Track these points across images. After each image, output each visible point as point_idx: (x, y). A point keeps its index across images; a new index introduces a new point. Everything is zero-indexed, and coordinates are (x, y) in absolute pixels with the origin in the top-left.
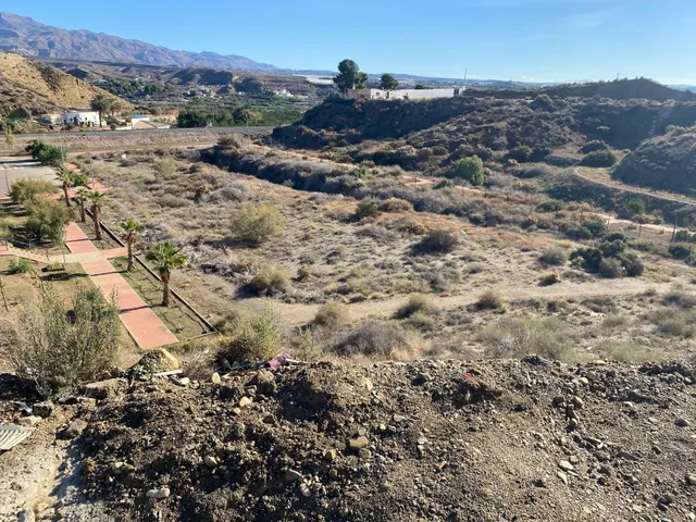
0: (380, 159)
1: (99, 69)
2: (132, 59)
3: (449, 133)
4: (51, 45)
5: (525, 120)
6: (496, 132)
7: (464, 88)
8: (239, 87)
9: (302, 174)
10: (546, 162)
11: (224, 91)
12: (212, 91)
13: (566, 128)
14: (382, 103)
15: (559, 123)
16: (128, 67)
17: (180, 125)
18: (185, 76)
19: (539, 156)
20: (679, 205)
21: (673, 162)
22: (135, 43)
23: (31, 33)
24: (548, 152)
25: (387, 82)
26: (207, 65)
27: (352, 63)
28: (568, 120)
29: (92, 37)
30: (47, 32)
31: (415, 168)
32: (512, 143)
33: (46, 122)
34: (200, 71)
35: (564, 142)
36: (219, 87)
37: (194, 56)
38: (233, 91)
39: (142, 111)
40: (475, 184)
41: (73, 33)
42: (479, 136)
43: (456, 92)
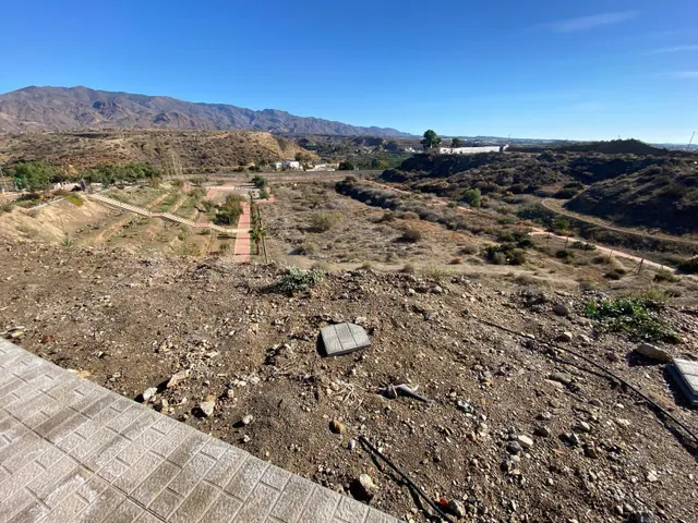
0: (426, 189)
1: (316, 139)
2: (334, 133)
3: (474, 174)
4: (295, 126)
5: (529, 167)
6: (506, 174)
7: (507, 146)
8: (385, 147)
9: (377, 197)
10: (534, 194)
11: (377, 149)
12: (370, 150)
13: (559, 173)
14: (446, 156)
15: (555, 169)
16: (330, 137)
17: (340, 169)
18: (358, 141)
19: (530, 191)
20: (593, 226)
21: (604, 198)
22: (336, 123)
23: (287, 120)
24: (537, 188)
25: (456, 143)
26: (372, 134)
27: (432, 132)
28: (562, 168)
29: (314, 120)
30: (295, 118)
31: (446, 195)
32: (516, 181)
33: (274, 167)
34: (365, 138)
35: (555, 181)
36: (374, 147)
37: (366, 129)
38: (381, 149)
39: (323, 161)
40: (472, 206)
41: (306, 119)
42: (494, 177)
43: (501, 149)
